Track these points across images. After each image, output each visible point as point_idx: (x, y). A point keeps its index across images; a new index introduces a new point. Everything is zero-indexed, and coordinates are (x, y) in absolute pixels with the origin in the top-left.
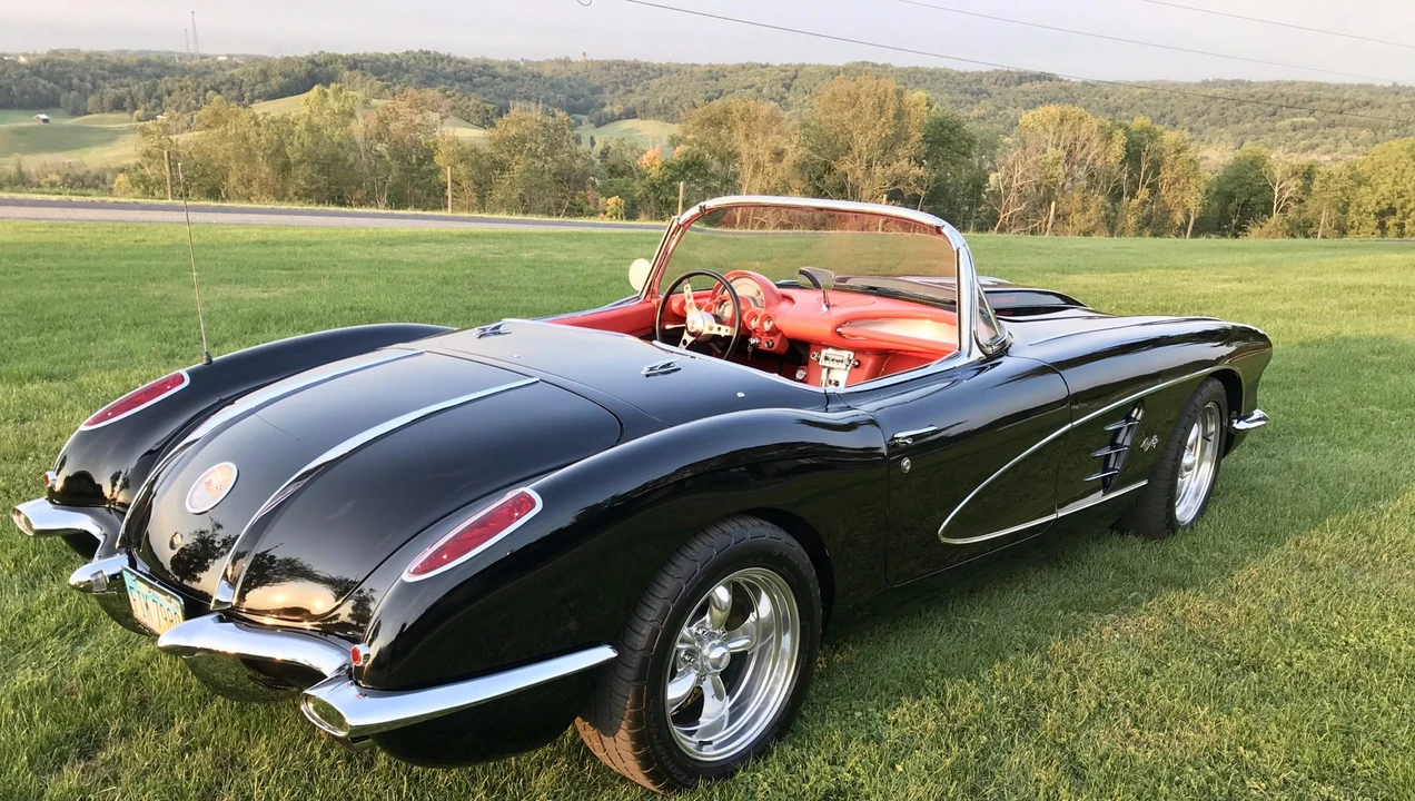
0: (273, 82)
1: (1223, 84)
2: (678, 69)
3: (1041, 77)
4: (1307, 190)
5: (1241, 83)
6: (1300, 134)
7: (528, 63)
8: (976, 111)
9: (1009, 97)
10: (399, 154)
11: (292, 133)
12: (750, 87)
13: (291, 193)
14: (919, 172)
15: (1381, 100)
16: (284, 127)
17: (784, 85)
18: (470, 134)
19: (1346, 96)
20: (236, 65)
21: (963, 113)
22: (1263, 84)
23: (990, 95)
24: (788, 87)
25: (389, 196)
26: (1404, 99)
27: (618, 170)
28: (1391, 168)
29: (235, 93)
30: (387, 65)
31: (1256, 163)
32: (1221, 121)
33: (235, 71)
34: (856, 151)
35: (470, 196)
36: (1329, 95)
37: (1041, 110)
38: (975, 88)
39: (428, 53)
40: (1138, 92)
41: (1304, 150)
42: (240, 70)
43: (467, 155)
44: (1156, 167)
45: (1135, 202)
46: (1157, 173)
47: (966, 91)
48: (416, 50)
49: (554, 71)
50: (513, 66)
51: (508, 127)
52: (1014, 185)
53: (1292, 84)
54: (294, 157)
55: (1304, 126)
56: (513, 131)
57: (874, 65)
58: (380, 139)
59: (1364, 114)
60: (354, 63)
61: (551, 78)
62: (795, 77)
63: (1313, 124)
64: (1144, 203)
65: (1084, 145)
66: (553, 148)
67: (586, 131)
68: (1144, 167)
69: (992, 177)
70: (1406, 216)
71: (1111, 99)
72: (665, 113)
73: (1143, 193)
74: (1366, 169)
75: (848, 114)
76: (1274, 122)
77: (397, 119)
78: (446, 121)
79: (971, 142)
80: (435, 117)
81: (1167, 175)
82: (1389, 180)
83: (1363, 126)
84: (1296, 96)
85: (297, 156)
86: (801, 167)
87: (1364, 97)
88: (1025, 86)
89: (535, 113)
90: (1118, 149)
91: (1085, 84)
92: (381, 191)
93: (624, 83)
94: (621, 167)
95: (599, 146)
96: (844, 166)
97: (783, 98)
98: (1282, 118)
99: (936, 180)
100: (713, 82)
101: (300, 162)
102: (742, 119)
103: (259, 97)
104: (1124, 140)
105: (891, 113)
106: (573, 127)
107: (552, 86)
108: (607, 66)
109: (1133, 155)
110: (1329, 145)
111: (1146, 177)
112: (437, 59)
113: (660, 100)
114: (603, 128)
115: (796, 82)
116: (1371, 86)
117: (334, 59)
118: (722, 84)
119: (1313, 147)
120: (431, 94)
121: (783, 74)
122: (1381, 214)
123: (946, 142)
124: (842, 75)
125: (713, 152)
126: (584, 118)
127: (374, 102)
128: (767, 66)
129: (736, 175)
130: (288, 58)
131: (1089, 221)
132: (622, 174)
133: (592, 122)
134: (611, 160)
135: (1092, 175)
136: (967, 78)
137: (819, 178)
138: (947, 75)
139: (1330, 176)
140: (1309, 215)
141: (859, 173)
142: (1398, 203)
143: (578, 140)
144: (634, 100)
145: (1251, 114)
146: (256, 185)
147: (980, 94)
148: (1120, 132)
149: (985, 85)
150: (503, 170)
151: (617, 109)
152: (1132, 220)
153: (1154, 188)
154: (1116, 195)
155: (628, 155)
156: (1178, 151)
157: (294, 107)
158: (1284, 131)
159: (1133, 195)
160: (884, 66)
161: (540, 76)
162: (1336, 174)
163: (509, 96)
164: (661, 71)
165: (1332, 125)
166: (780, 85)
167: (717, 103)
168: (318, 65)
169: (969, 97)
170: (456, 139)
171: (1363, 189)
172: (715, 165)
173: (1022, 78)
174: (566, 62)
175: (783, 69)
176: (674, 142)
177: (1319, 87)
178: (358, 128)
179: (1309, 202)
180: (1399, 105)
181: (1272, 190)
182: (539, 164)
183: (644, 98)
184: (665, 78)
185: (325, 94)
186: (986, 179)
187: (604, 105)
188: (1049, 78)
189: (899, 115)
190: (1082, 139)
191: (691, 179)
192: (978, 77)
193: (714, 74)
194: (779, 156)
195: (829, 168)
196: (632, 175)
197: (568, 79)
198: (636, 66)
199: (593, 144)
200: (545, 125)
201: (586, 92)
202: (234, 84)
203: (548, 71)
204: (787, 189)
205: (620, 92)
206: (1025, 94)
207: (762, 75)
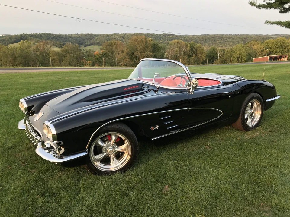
0: (13, 40)
1: (205, 35)
2: (101, 35)
3: (172, 35)
4: (224, 54)
5: (208, 35)
6: (220, 44)
7: (69, 35)
8: (160, 41)
9: (166, 39)
10: (42, 54)
11: (16, 50)
12: (116, 38)
13: (17, 63)
14: (151, 54)
15: (233, 37)
16: (15, 49)
17: (122, 38)
18: (57, 49)
19: (227, 37)
20: (4, 37)
21: (158, 42)
22: (212, 35)
23: (163, 38)
24: (123, 38)
25: (39, 63)
26: (237, 37)
27: (89, 55)
28: (238, 49)
29: (4, 42)
30: (38, 36)
31: (214, 50)
32: (206, 42)
33: (3, 38)
34: (138, 50)
35: (58, 63)
36: (224, 36)
37: (173, 41)
39: (47, 33)
40: (190, 37)
41: (221, 47)
42: (5, 38)
43: (57, 54)
44: (196, 51)
45: (193, 57)
46: (196, 52)
47: (158, 38)
48: (45, 33)
49: (75, 36)
50: (66, 35)
51: (65, 48)
52: (170, 55)
53: (218, 35)
54: (17, 56)
55: (221, 42)
56: (67, 48)
57: (140, 33)
58: (37, 51)
59: (231, 40)
60: (31, 36)
61: (74, 38)
62: (124, 36)
63: (222, 42)
64: (194, 58)
65: (182, 47)
66: (75, 52)
67: (82, 48)
68: (194, 51)
70: (242, 58)
71: (185, 38)
72: (98, 44)
73: (194, 56)
74: (234, 50)
75: (136, 43)
76: (215, 42)
77: (40, 47)
78: (52, 47)
79: (160, 47)
80: (49, 46)
81: (199, 52)
82: (238, 52)
83: (231, 42)
84: (218, 37)
85: (18, 55)
86: (128, 54)
87: (230, 37)
88: (169, 36)
89: (71, 44)
90: (189, 48)
91: (180, 36)
92: (38, 62)
93: (90, 38)
94: (90, 55)
95: (85, 51)
96: (136, 53)
97: (122, 40)
98: (217, 41)
99: (155, 55)
100: (108, 37)
101: (18, 57)
102: (115, 45)
103: (9, 43)
104: (190, 46)
105: (144, 42)
106: (79, 47)
107: (75, 39)
108: (86, 35)
109: (192, 49)
110: (225, 45)
111: (195, 52)
112: (49, 34)
113: (97, 41)
114: (86, 47)
115: (125, 37)
116: (231, 35)
117: (26, 35)
118: (110, 38)
119: (223, 46)
120: (49, 41)
121: (122, 36)
122: (238, 58)
123: (156, 48)
124: (134, 35)
125: (109, 51)
126: (82, 45)
127: (36, 43)
128: (119, 34)
129: (115, 56)
130: (16, 35)
131: (185, 62)
132: (90, 56)
133: (83, 46)
134: (88, 53)
135: (184, 53)
136: (158, 35)
137: (131, 56)
138: (154, 35)
139: (228, 51)
140: (225, 58)
141: (139, 54)
142: (240, 56)
143: (81, 50)
144: (92, 41)
145: (211, 40)
146: (8, 62)
147: (160, 38)
148: (189, 44)
149: (161, 37)
150: (65, 57)
151: (89, 43)
152: (193, 61)
153: (196, 55)
154: (189, 56)
155: (92, 53)
156: (200, 48)
157: (17, 45)
158: (217, 43)
159: (192, 56)
160: (142, 33)
161: (72, 37)
162: (229, 51)
163: (66, 41)
164: (97, 35)
165: (225, 42)
166: (121, 38)
167: (109, 41)
168: (23, 36)
169: (159, 39)
170: (54, 51)
171: (234, 53)
172: (110, 54)
173: (168, 35)
174: (77, 34)
175: (122, 34)
176: (101, 49)
177: (222, 35)
178: (32, 49)
179: (224, 56)
180: (237, 38)
181: (218, 54)
182: (72, 55)
183: (94, 41)
184: (98, 37)
185: (24, 42)
186: (164, 55)
187: (86, 43)
188: (174, 35)
189: (146, 43)
190: (182, 46)
191: (105, 57)
192: (160, 35)
193: (108, 36)
194: (123, 52)
195: (133, 54)
196: (93, 56)
197: (78, 38)
198: (92, 35)
199: (84, 50)
200: (73, 47)
201: (82, 40)
202: (4, 41)
203: (73, 36)
204: (125, 58)
205: (89, 40)
206: (169, 38)
207: (118, 36)
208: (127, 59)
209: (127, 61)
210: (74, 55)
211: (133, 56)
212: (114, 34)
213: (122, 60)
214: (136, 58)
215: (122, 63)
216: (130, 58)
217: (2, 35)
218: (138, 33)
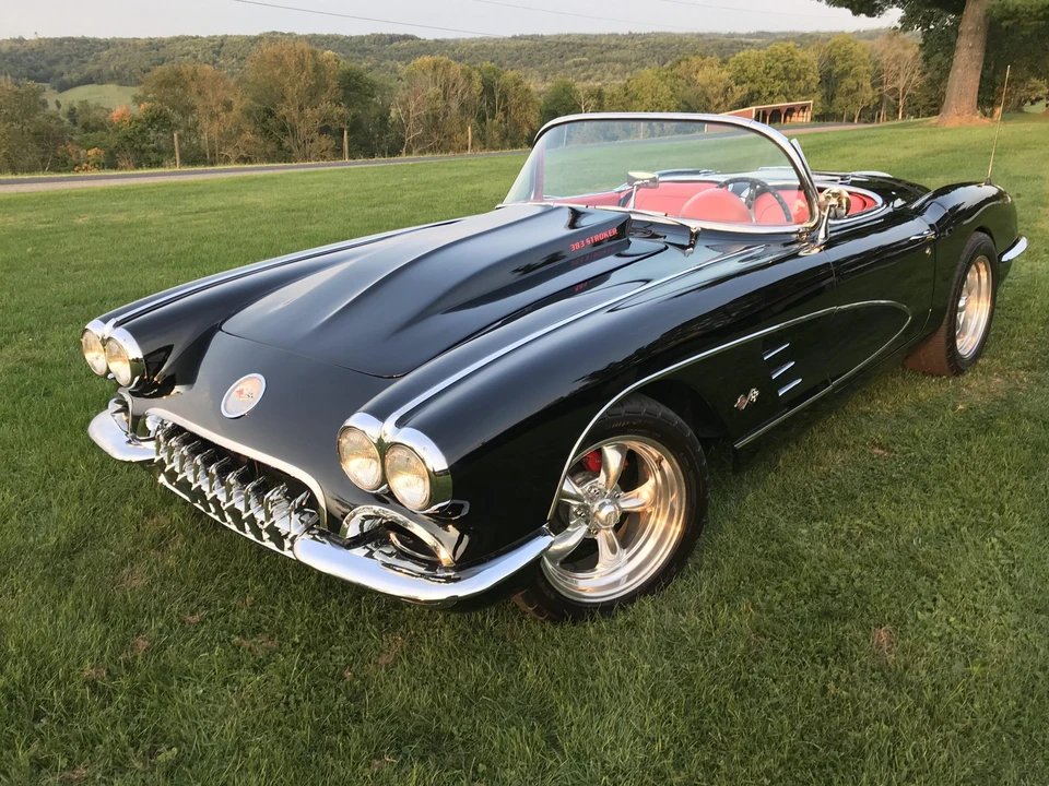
1: (526, 37)
2: (123, 42)
3: (405, 37)
4: (601, 105)
5: (537, 36)
6: (580, 69)
8: (364, 64)
9: (386, 52)
12: (187, 54)
14: (341, 111)
15: (624, 44)
17: (214, 52)
19: (603, 42)
21: (357, 66)
22: (550, 37)
23: (372, 52)
24: (218, 53)
26: (637, 42)
27: (88, 124)
28: (649, 87)
31: (567, 90)
32: (530, 63)
34: (289, 98)
36: (592, 42)
37: (419, 61)
38: (360, 47)
40: (473, 45)
41: (585, 80)
44: (504, 96)
45: (496, 122)
46: (506, 101)
47: (353, 50)
49: (11, 48)
52: (411, 116)
53: (568, 35)
55: (582, 64)
57: (282, 34)
59: (615, 54)
61: (9, 54)
62: (222, 45)
63: (586, 62)
64: (501, 122)
65: (454, 85)
67: (51, 97)
68: (497, 96)
69: (393, 115)
71: (456, 51)
72: (119, 78)
73: (500, 115)
74: (633, 89)
75: (278, 71)
76: (563, 62)
79: (373, 86)
81: (514, 101)
82: (649, 96)
83: (616, 61)
84: (572, 43)
86: (248, 113)
87: (613, 42)
88: (395, 44)
90: (477, 86)
91: (437, 41)
93: (76, 55)
94: (93, 125)
95: (65, 108)
96: (283, 110)
97: (215, 62)
98: (567, 59)
99: (353, 117)
100: (155, 51)
102: (193, 79)
104: (479, 79)
105: (310, 68)
106: (37, 94)
107: (12, 60)
108: (59, 42)
109: (488, 88)
110: (598, 74)
111: (499, 103)
113: (112, 68)
115: (223, 49)
116: (616, 35)
118: (163, 52)
119: (589, 77)
121: (211, 43)
123: (355, 88)
125: (173, 107)
126: (47, 86)
128: (197, 37)
129: (197, 124)
132: (95, 130)
133: (54, 88)
135: (463, 105)
136: (353, 41)
137: (264, 121)
139: (614, 95)
141: (295, 115)
143: (45, 104)
144: (90, 68)
145: (548, 57)
147: (364, 51)
148: (476, 73)
149: (367, 45)
151: (75, 76)
152: (496, 135)
153: (506, 111)
154: (482, 118)
155: (98, 114)
156: (517, 84)
158: (569, 67)
159: (493, 117)
160: (289, 34)
162: (617, 93)
164: (107, 44)
165: (598, 61)
166: (210, 52)
167: (161, 68)
169: (357, 54)
171: (635, 102)
172: (177, 117)
173: (393, 39)
174: (21, 40)
175: (211, 39)
176: (137, 100)
177: (586, 37)
180: (635, 46)
181: (579, 107)
182: (17, 127)
183: (97, 67)
184: (113, 50)
186: (388, 114)
187: (62, 74)
188: (412, 38)
189: (317, 68)
190: (452, 79)
191: (158, 130)
192: (362, 39)
193: (154, 45)
194: (228, 106)
195: (271, 114)
196: (105, 129)
197: (26, 54)
198: (84, 41)
199: (59, 106)
200: (16, 93)
201: (44, 64)
204: (240, 131)
205: (75, 63)
206: (397, 50)
207: (194, 44)
208: (249, 137)
209: (247, 141)
210: (24, 124)
211: (272, 122)
212: (178, 39)
213: (228, 138)
214: (284, 129)
215: (229, 152)
216: (259, 130)
218: (275, 33)
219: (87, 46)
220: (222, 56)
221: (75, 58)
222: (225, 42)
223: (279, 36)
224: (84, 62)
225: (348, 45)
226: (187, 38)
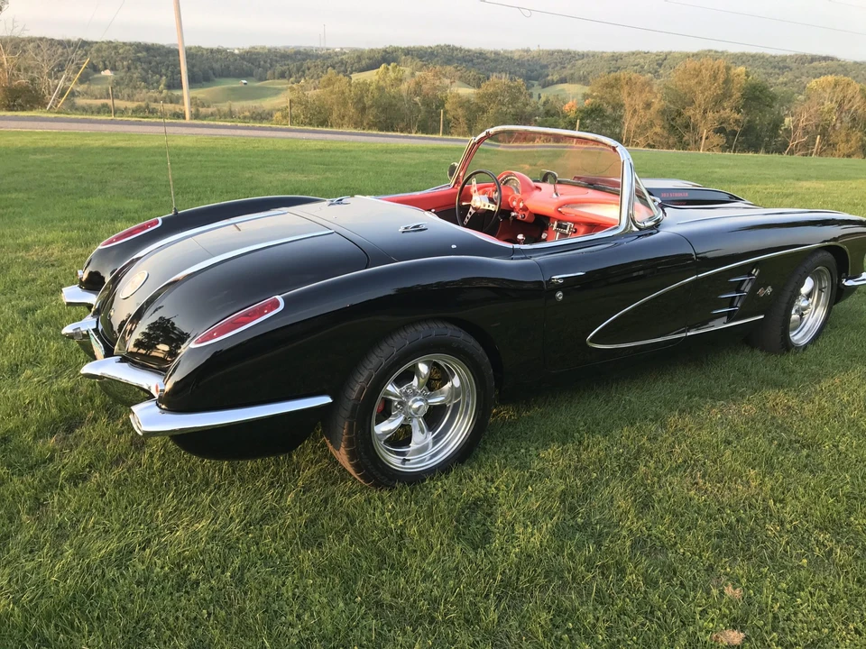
0: (364, 62)
2: (594, 55)
3: (826, 59)
7: (505, 51)
8: (781, 79)
9: (804, 70)
10: (427, 103)
11: (368, 90)
12: (637, 65)
13: (365, 124)
14: (737, 116)
16: (364, 87)
17: (657, 64)
18: (466, 92)
20: (345, 53)
21: (772, 80)
23: (791, 70)
24: (660, 65)
25: (418, 126)
27: (551, 111)
29: (343, 68)
30: (426, 53)
33: (344, 57)
34: (697, 103)
35: (464, 127)
38: (781, 65)
39: (449, 46)
42: (347, 56)
43: (464, 103)
47: (775, 67)
48: (442, 44)
49: (520, 56)
50: (497, 53)
51: (487, 88)
52: (801, 125)
54: (368, 102)
56: (491, 90)
57: (716, 52)
58: (416, 94)
60: (408, 52)
61: (518, 60)
62: (665, 59)
65: (850, 101)
66: (514, 100)
67: (536, 90)
69: (787, 120)
72: (583, 80)
75: (693, 82)
77: (426, 83)
78: (454, 84)
79: (774, 98)
80: (447, 81)
85: (370, 103)
86: (663, 112)
88: (815, 64)
89: (505, 79)
91: (856, 63)
92: (414, 124)
93: (561, 63)
94: (553, 112)
95: (543, 99)
96: (689, 112)
97: (656, 72)
99: (749, 121)
100: (614, 62)
101: (371, 106)
102: (627, 83)
103: (355, 71)
105: (721, 81)
106: (528, 88)
107: (519, 64)
108: (551, 53)
112: (454, 49)
113: (582, 72)
114: (547, 89)
115: (666, 62)
117: (396, 50)
118: (620, 63)
120: (449, 68)
121: (657, 58)
123: (757, 98)
124: (693, 58)
125: (608, 103)
126: (536, 83)
127: (417, 73)
128: (648, 52)
129: (621, 117)
130: (372, 50)
131: (850, 148)
132: (552, 116)
133: (540, 85)
134: (548, 107)
135: (854, 119)
136: (776, 59)
137: (673, 119)
138: (763, 57)
141: (698, 117)
143: (531, 96)
144: (566, 72)
146: (346, 119)
147: (783, 69)
149: (788, 63)
150: (483, 112)
151: (556, 77)
155: (558, 105)
157: (371, 76)
160: (722, 52)
161: (511, 59)
163: (493, 70)
164: (583, 56)
166: (655, 64)
167: (613, 74)
168: (388, 53)
169: (777, 71)
170: (458, 94)
172: (609, 111)
173: (813, 59)
174: (528, 51)
175: (658, 54)
176: (585, 96)
178: (404, 87)
182: (504, 109)
183: (572, 71)
184: (585, 60)
185: (388, 69)
186: (783, 121)
187: (548, 75)
188: (832, 59)
189: (726, 81)
190: (849, 97)
191: (595, 119)
192: (784, 59)
193: (616, 58)
194: (648, 105)
195: (680, 114)
196: (559, 116)
197: (528, 60)
198: (569, 53)
199: (540, 97)
200: (509, 86)
201: (538, 68)
202: (342, 63)
203: (516, 56)
204: (652, 125)
205: (558, 68)
206: (815, 68)
207: (645, 58)
208: (658, 129)
209: (656, 133)
210: (508, 108)
211: (679, 121)
212: (633, 53)
213: (643, 129)
214: (687, 126)
215: (641, 139)
216: (667, 126)
217: (342, 49)
218: (710, 51)
219: (569, 57)
220: (663, 67)
221: (559, 65)
222: (668, 57)
223: (713, 53)
224: (564, 68)
225: (771, 63)
226: (640, 53)
